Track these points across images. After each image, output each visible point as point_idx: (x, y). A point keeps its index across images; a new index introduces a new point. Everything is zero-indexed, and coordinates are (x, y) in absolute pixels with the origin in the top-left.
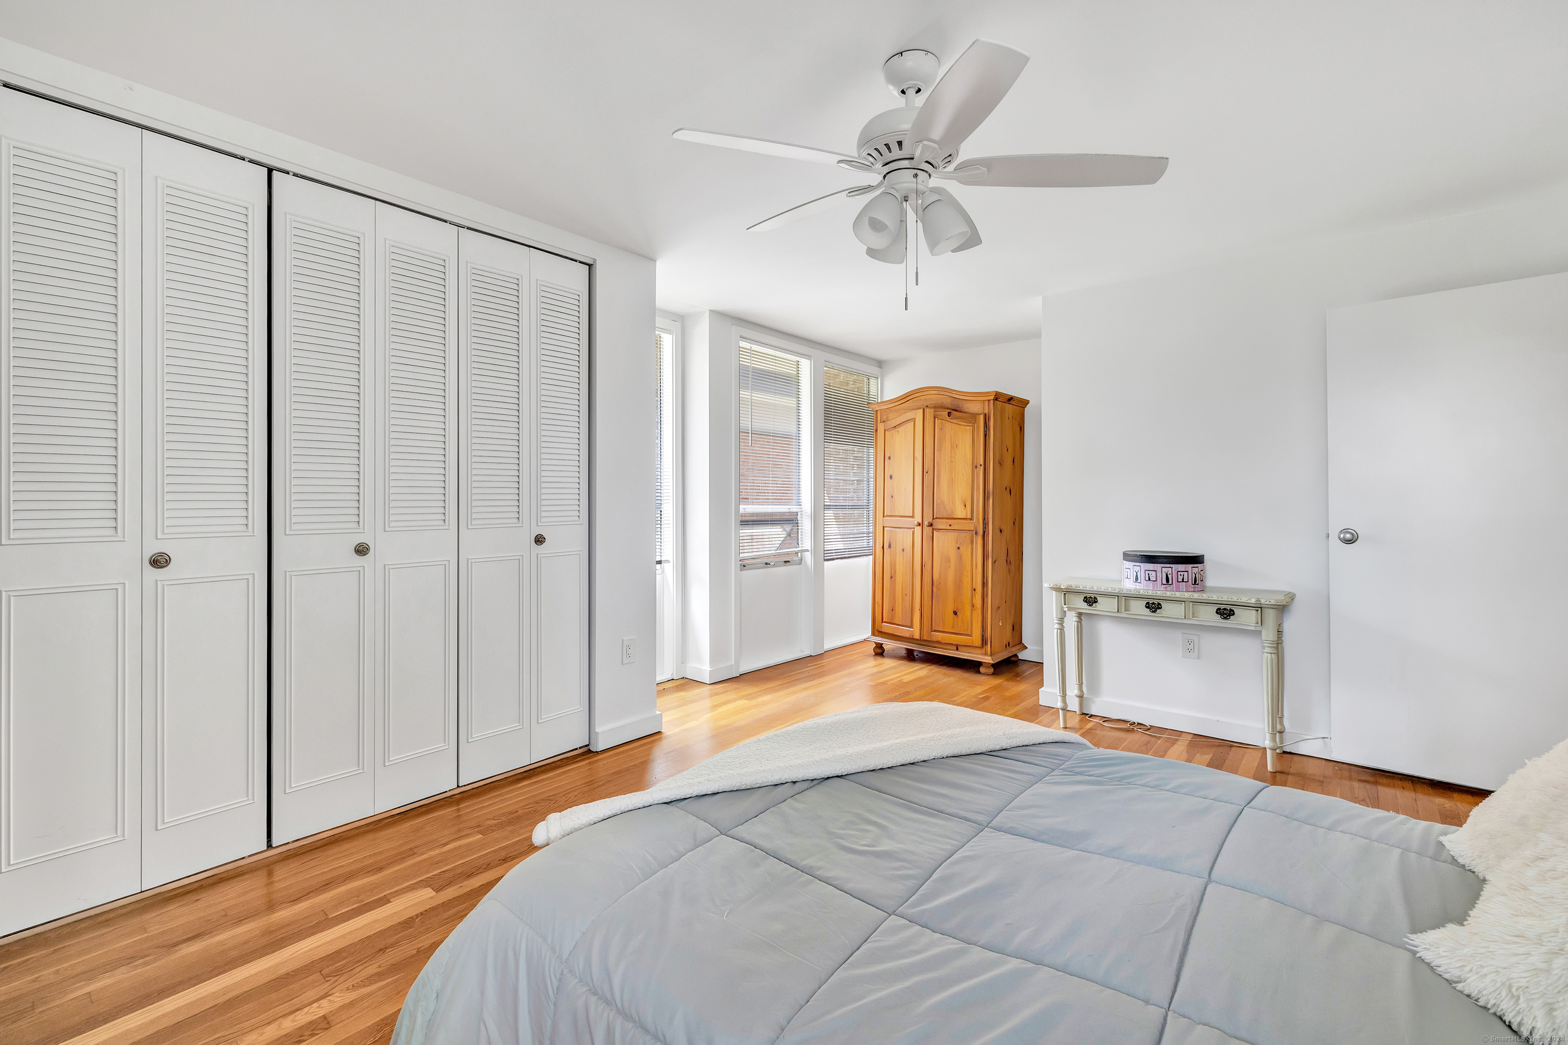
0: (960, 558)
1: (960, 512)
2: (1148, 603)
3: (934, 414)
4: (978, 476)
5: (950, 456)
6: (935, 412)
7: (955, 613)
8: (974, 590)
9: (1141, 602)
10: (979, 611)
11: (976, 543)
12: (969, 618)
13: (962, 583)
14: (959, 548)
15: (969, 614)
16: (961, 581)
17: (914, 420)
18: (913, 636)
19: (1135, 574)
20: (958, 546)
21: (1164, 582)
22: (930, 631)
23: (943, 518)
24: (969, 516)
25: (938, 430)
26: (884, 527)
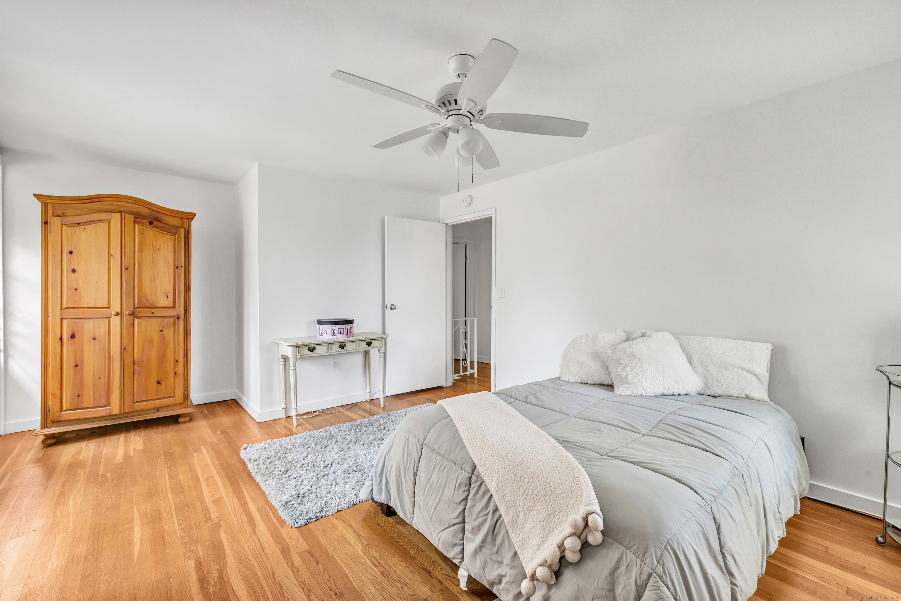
0: (163, 339)
1: (163, 302)
2: (340, 345)
3: (134, 220)
4: (180, 275)
5: (151, 257)
6: (135, 218)
7: (159, 383)
8: (177, 361)
9: (336, 345)
10: (182, 377)
11: (178, 325)
12: (172, 384)
13: (166, 357)
14: (161, 331)
15: (172, 380)
16: (164, 356)
17: (109, 221)
18: (111, 413)
19: (333, 331)
20: (161, 329)
21: (347, 333)
22: (132, 403)
23: (145, 308)
24: (171, 305)
25: (138, 234)
26: (62, 319)
